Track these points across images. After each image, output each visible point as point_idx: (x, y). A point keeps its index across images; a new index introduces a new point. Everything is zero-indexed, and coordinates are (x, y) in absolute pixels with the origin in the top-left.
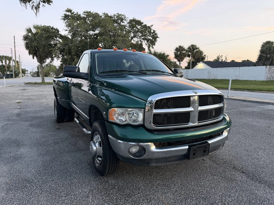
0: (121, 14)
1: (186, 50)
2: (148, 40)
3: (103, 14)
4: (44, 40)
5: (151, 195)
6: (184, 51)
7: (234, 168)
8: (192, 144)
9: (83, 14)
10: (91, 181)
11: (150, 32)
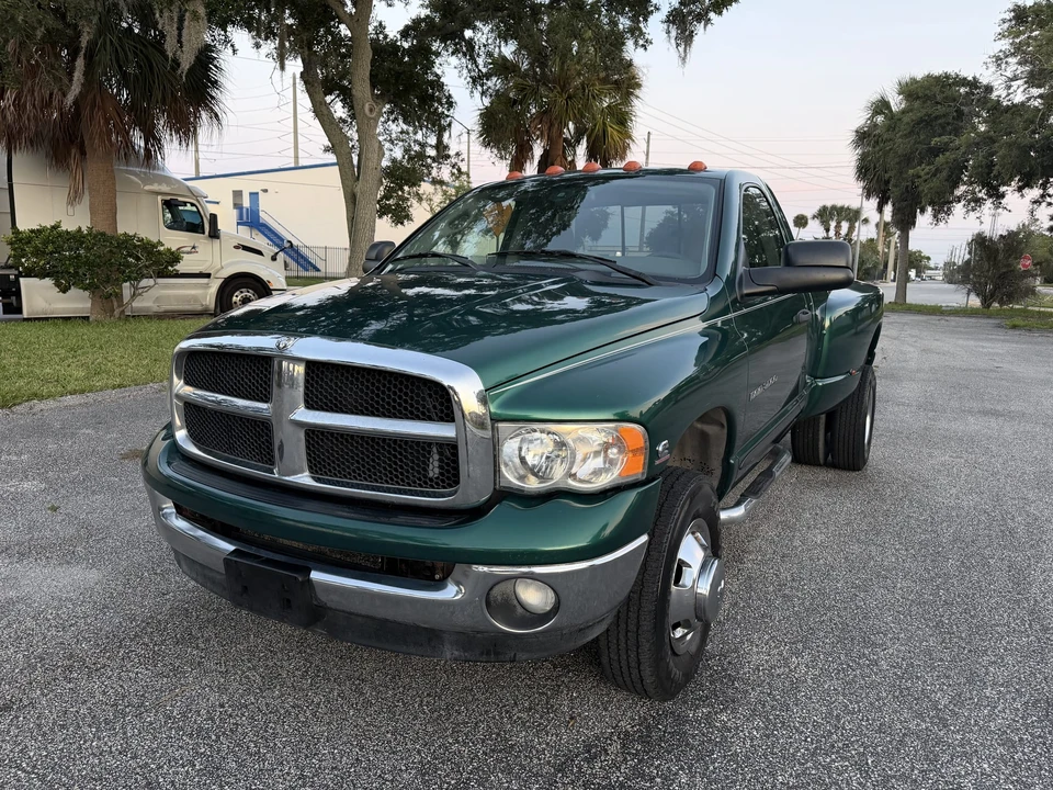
8: (254, 550)
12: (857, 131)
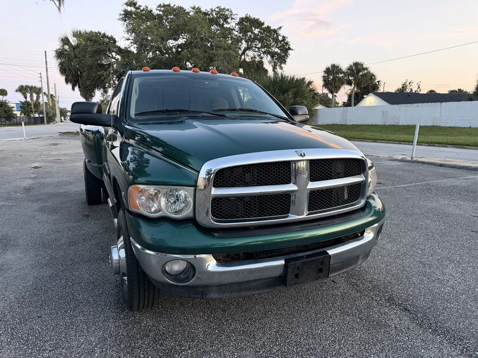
0: (224, 9)
1: (343, 72)
2: (273, 55)
3: (192, 8)
4: (90, 57)
5: (213, 352)
6: (341, 73)
7: (391, 300)
8: (293, 256)
9: (157, 10)
10: (109, 320)
11: (276, 40)
12: (56, 51)
